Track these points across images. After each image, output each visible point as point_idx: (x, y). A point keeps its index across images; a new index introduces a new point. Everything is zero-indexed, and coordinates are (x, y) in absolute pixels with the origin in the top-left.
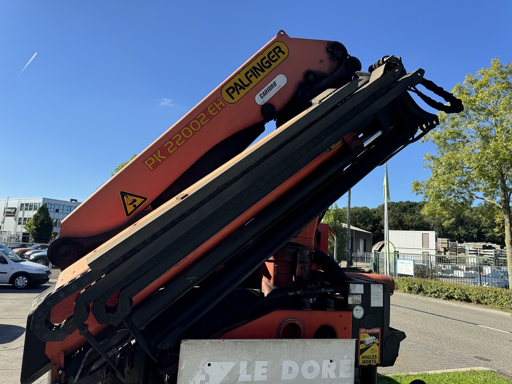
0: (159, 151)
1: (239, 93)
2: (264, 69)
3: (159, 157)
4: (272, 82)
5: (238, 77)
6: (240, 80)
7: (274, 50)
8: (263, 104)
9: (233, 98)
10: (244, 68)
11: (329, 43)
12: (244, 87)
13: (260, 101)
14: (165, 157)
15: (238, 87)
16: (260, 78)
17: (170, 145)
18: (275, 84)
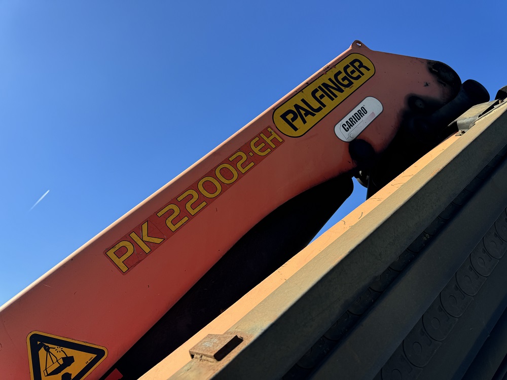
0: (145, 226)
1: (305, 122)
2: (343, 88)
3: (145, 238)
4: (359, 108)
5: (300, 96)
6: (303, 101)
7: (352, 63)
8: (350, 140)
9: (296, 129)
10: (308, 84)
12: (312, 112)
13: (343, 135)
14: (158, 241)
15: (303, 112)
16: (337, 101)
17: (171, 212)
18: (363, 111)
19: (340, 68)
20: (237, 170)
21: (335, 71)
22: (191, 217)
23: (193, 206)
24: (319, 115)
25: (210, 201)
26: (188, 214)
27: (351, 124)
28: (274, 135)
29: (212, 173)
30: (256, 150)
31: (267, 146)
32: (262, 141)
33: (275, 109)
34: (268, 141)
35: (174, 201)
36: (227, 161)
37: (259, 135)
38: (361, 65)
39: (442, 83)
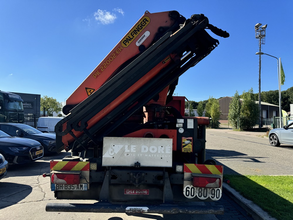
0: (98, 71)
1: (128, 43)
2: (139, 30)
3: (98, 73)
4: (143, 35)
5: (128, 35)
6: (129, 37)
7: (143, 21)
8: (139, 45)
9: (126, 45)
10: (130, 31)
11: (170, 12)
12: (130, 39)
13: (138, 44)
14: (100, 73)
15: (128, 40)
16: (137, 34)
17: (102, 68)
18: (144, 36)
19: (140, 23)
20: (113, 58)
21: (138, 25)
22: (105, 68)
23: (105, 66)
24: (132, 40)
25: (108, 65)
26: (104, 68)
27: (140, 41)
28: (121, 48)
29: (108, 59)
30: (117, 52)
31: (120, 51)
32: (118, 50)
33: (121, 41)
34: (120, 50)
35: (102, 66)
36: (111, 56)
37: (118, 49)
38: (146, 20)
39: (172, 20)
